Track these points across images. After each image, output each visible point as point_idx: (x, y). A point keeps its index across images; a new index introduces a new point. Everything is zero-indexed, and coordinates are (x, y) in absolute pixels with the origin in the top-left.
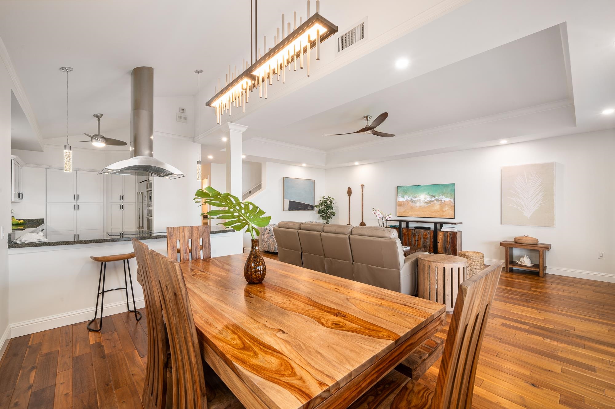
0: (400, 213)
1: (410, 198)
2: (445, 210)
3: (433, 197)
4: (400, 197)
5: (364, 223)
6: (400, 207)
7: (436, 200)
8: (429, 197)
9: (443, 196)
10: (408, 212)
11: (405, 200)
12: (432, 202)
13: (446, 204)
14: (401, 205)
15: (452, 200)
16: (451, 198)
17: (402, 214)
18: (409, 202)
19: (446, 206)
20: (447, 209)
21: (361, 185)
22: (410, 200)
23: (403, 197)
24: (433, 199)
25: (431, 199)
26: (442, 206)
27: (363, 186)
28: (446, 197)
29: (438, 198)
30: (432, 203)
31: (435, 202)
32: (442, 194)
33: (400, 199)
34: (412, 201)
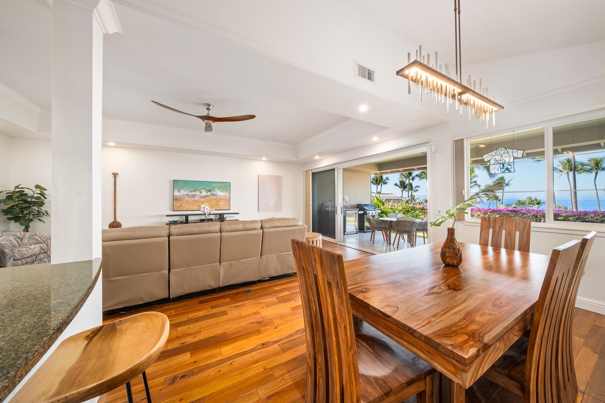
0: (176, 208)
1: (185, 192)
2: (220, 204)
3: (209, 191)
4: (176, 191)
5: (119, 223)
6: (176, 202)
7: (212, 195)
8: (205, 191)
9: (218, 190)
10: (184, 207)
11: (181, 195)
12: (208, 196)
13: (221, 199)
14: (177, 200)
15: (227, 194)
16: (226, 193)
17: (178, 209)
18: (185, 197)
19: (222, 200)
20: (223, 203)
21: (113, 174)
22: (186, 195)
23: (179, 191)
24: (209, 193)
25: (207, 194)
26: (217, 201)
27: (115, 175)
28: (222, 191)
29: (214, 192)
30: (207, 198)
31: (211, 196)
32: (218, 189)
33: (176, 193)
34: (188, 196)
